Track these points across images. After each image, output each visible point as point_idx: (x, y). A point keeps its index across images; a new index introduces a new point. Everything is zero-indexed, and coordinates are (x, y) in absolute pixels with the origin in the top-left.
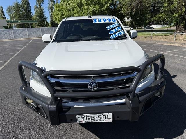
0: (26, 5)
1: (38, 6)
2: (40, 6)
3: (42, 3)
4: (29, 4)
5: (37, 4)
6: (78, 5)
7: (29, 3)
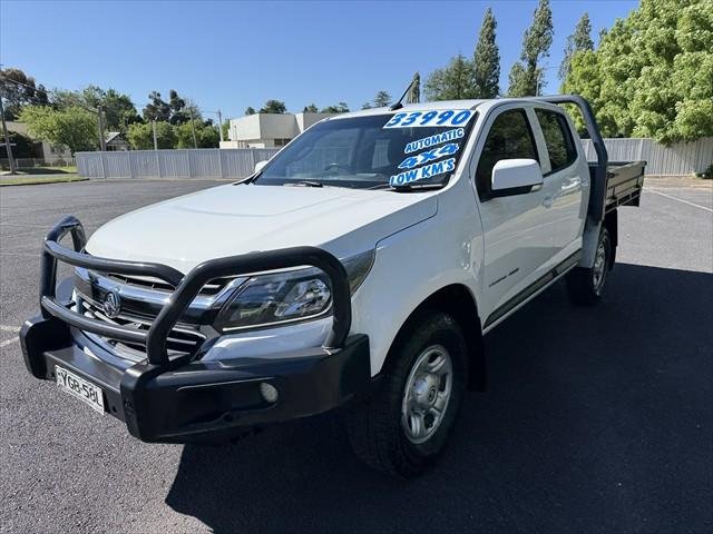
0: (484, 66)
1: (525, 65)
2: (533, 63)
3: (540, 54)
4: (497, 60)
5: (523, 59)
6: (657, 49)
7: (499, 55)
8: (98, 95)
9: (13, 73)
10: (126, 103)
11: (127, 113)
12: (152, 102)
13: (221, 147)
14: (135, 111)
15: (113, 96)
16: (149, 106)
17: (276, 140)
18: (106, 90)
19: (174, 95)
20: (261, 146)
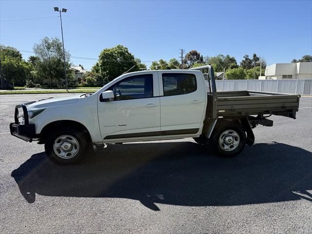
8: (222, 58)
9: (194, 52)
10: (233, 60)
11: (232, 64)
12: (244, 59)
13: (259, 79)
14: (236, 63)
15: (228, 58)
16: (243, 61)
17: (283, 76)
18: (225, 55)
19: (255, 56)
20: (275, 78)
